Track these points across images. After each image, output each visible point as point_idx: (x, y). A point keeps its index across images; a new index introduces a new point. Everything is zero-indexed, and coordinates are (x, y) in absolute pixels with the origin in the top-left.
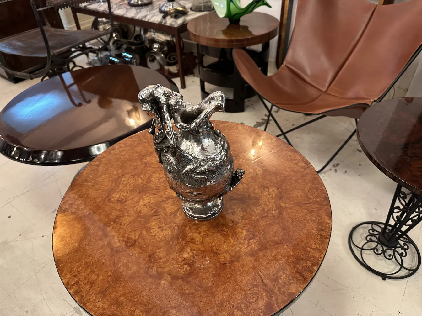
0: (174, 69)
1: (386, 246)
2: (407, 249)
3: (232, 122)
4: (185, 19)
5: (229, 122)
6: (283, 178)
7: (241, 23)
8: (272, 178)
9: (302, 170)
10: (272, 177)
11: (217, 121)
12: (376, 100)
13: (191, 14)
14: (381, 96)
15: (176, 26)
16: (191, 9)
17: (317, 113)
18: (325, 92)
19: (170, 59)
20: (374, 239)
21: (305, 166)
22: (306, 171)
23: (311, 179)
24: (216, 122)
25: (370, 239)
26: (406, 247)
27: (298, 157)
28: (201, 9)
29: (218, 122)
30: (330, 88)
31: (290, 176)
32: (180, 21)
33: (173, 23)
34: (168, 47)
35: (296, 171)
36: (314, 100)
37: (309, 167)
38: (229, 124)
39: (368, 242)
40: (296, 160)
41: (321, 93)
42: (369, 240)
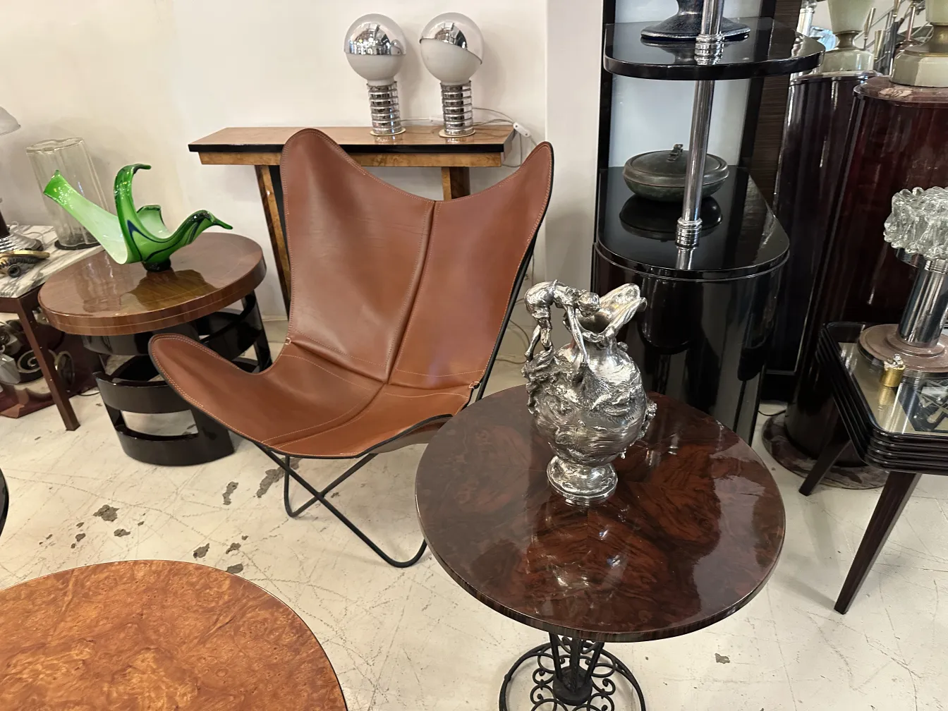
0: (41, 387)
1: (570, 704)
2: (612, 693)
3: (119, 563)
4: (39, 274)
5: (111, 564)
6: (243, 698)
7: (176, 267)
8: (217, 706)
9: (288, 656)
10: (217, 703)
11: (80, 569)
12: (479, 385)
13: (56, 259)
14: (483, 377)
15: (15, 296)
16: (58, 245)
17: (357, 454)
18: (387, 382)
19: (25, 366)
20: (546, 694)
21: (296, 642)
22: (298, 657)
23: (310, 675)
24: (76, 573)
25: (540, 696)
26: (609, 689)
27: (282, 620)
28: (84, 241)
29: (82, 573)
30: (394, 371)
31: (261, 686)
32: (25, 282)
33: (8, 290)
34: (17, 337)
35: (276, 665)
36: (367, 406)
37: (307, 642)
38: (113, 568)
39: (537, 705)
40: (277, 629)
41: (378, 386)
42: (538, 700)
